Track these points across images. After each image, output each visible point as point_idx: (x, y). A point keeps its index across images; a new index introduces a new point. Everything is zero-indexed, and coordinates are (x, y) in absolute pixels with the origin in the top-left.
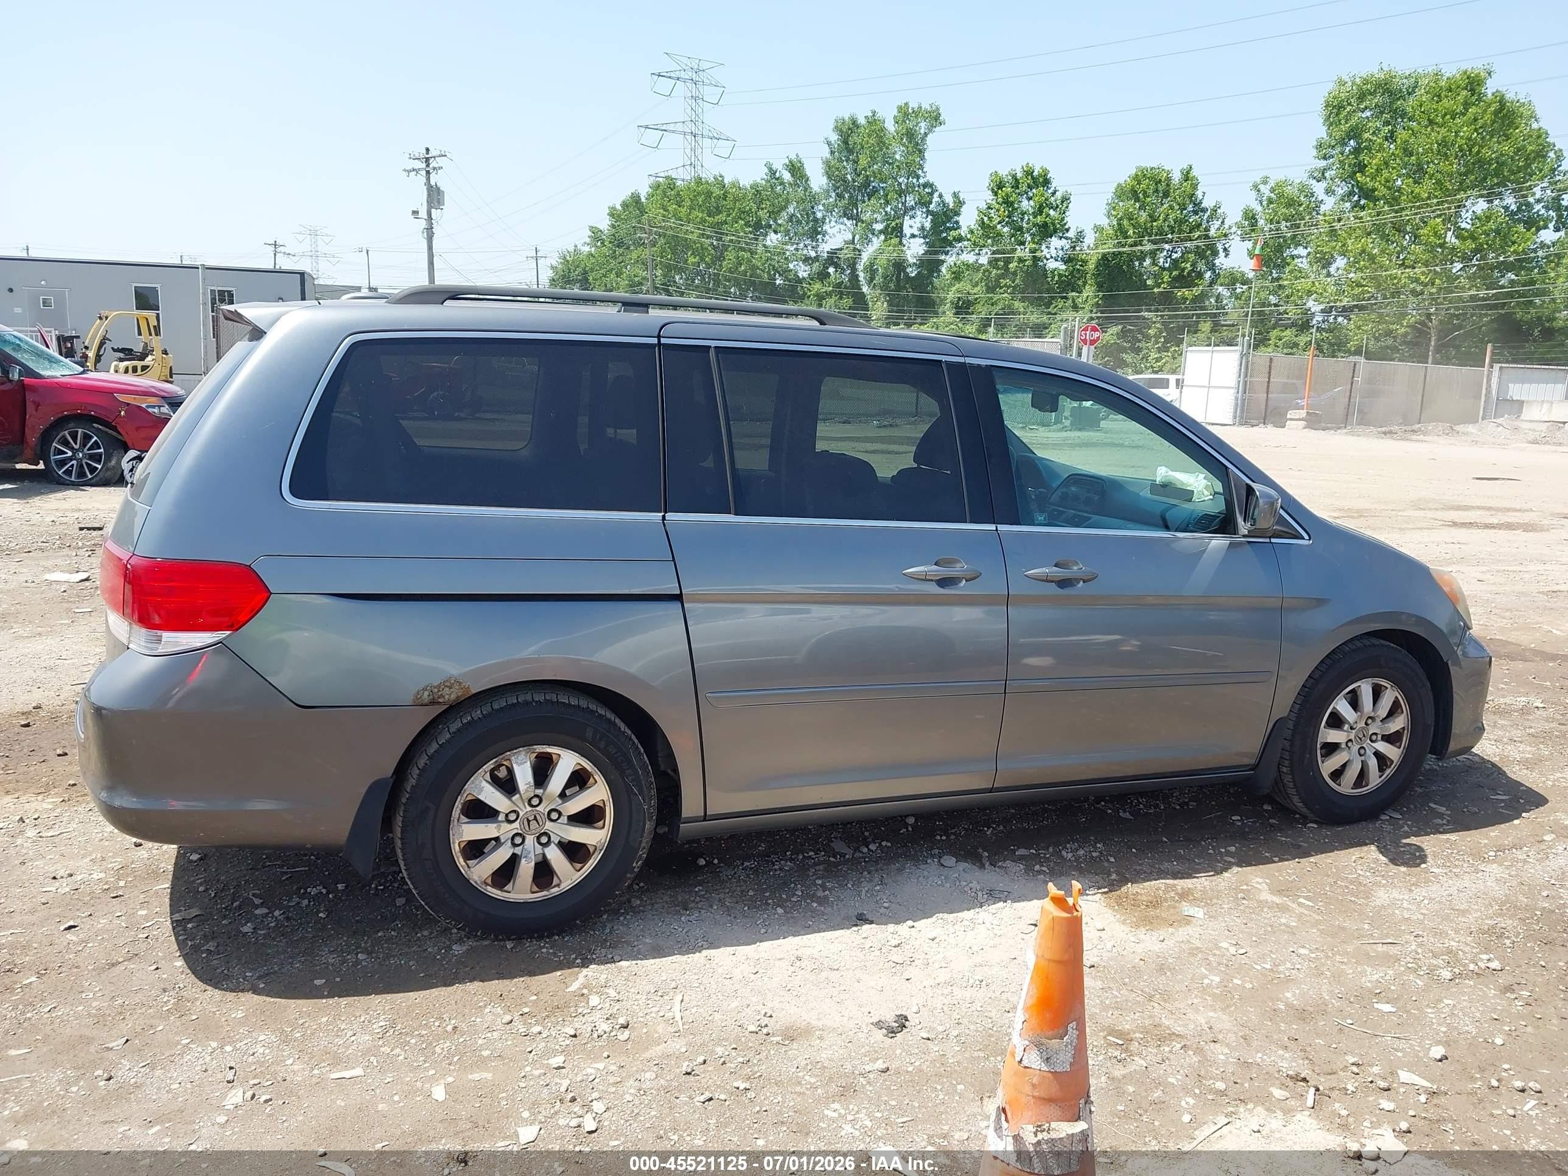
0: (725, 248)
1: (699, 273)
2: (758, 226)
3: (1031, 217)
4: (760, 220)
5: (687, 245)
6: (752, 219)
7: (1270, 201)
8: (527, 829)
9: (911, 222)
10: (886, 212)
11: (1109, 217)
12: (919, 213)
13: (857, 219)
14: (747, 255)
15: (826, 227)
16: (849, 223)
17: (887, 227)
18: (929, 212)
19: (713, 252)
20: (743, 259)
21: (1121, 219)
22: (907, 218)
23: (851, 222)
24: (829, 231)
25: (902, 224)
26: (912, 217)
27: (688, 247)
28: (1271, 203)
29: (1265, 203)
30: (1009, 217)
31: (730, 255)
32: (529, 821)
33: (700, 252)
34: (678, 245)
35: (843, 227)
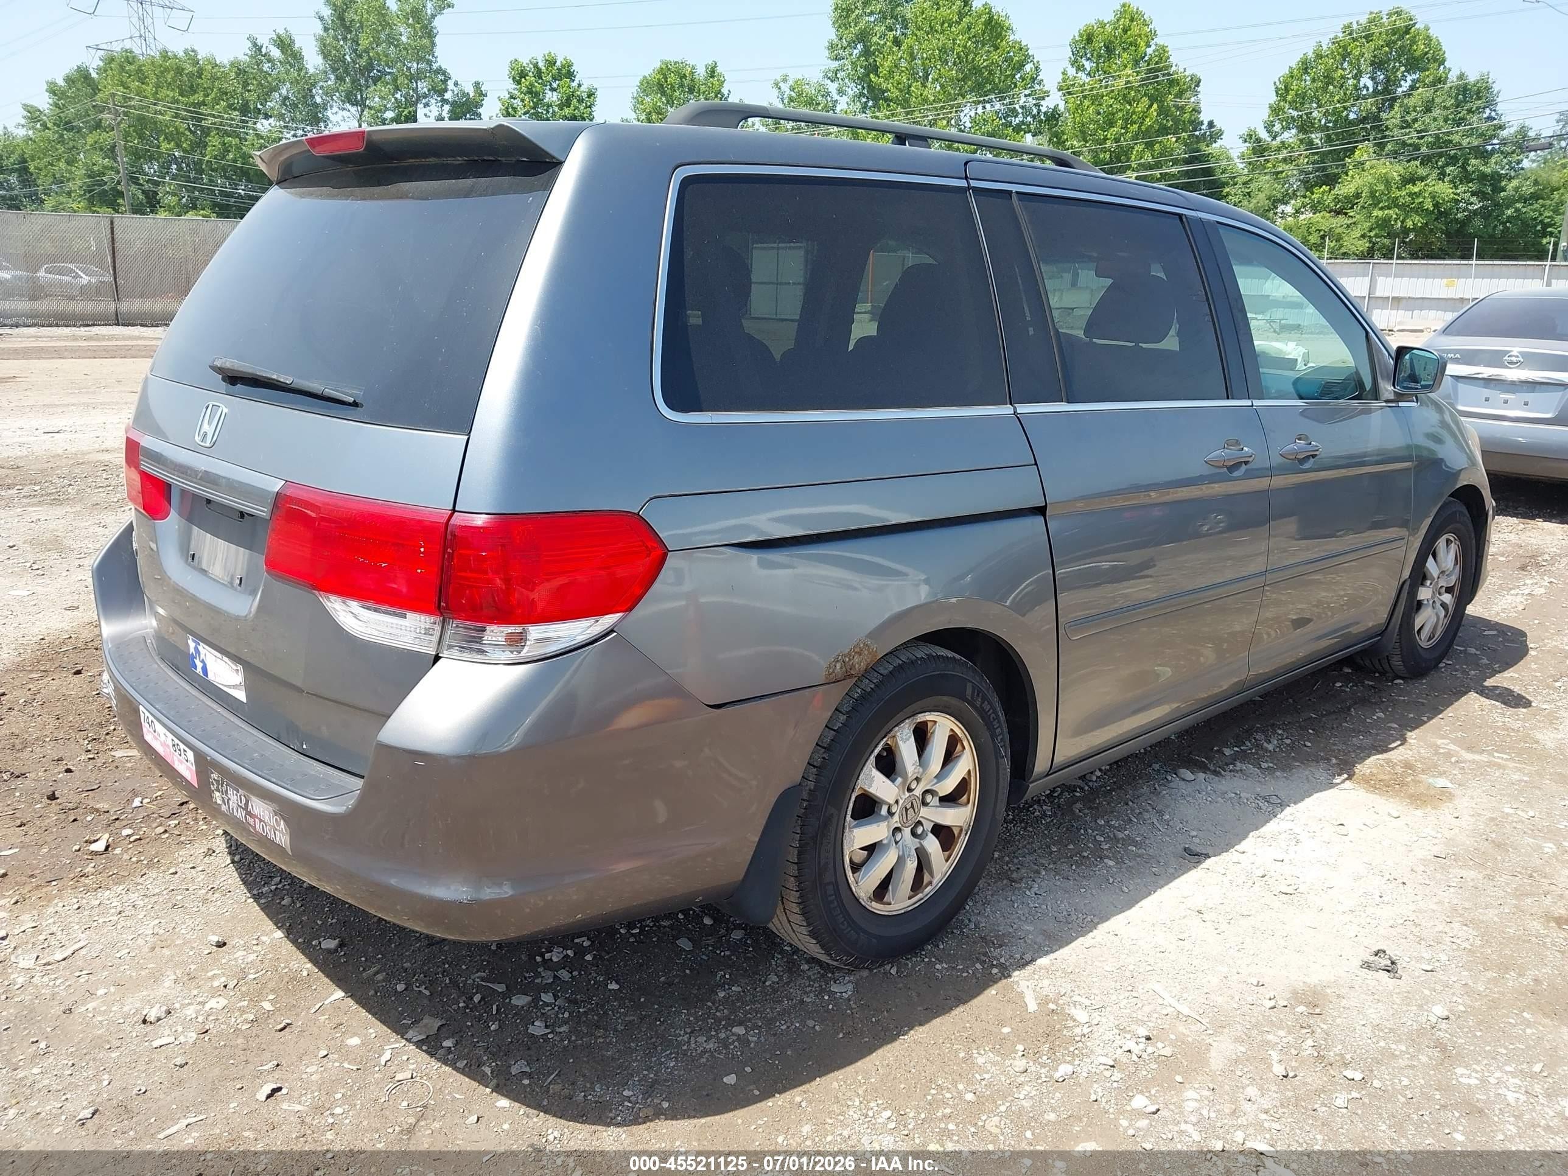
0: (206, 132)
1: (175, 160)
2: (245, 110)
3: (556, 109)
4: (247, 103)
5: (158, 129)
6: (237, 102)
7: (791, 100)
8: (905, 820)
9: (426, 110)
10: (396, 99)
11: (635, 112)
12: (433, 101)
13: (362, 104)
14: (235, 141)
15: (329, 113)
16: (353, 109)
17: (399, 115)
18: (445, 101)
19: (191, 136)
20: (230, 146)
21: (650, 113)
22: (420, 106)
23: (355, 108)
24: (332, 118)
25: (415, 112)
26: (426, 105)
27: (160, 132)
28: (792, 101)
29: (786, 101)
30: (534, 108)
31: (214, 141)
32: (907, 810)
33: (175, 137)
34: (143, 126)
35: (345, 113)
